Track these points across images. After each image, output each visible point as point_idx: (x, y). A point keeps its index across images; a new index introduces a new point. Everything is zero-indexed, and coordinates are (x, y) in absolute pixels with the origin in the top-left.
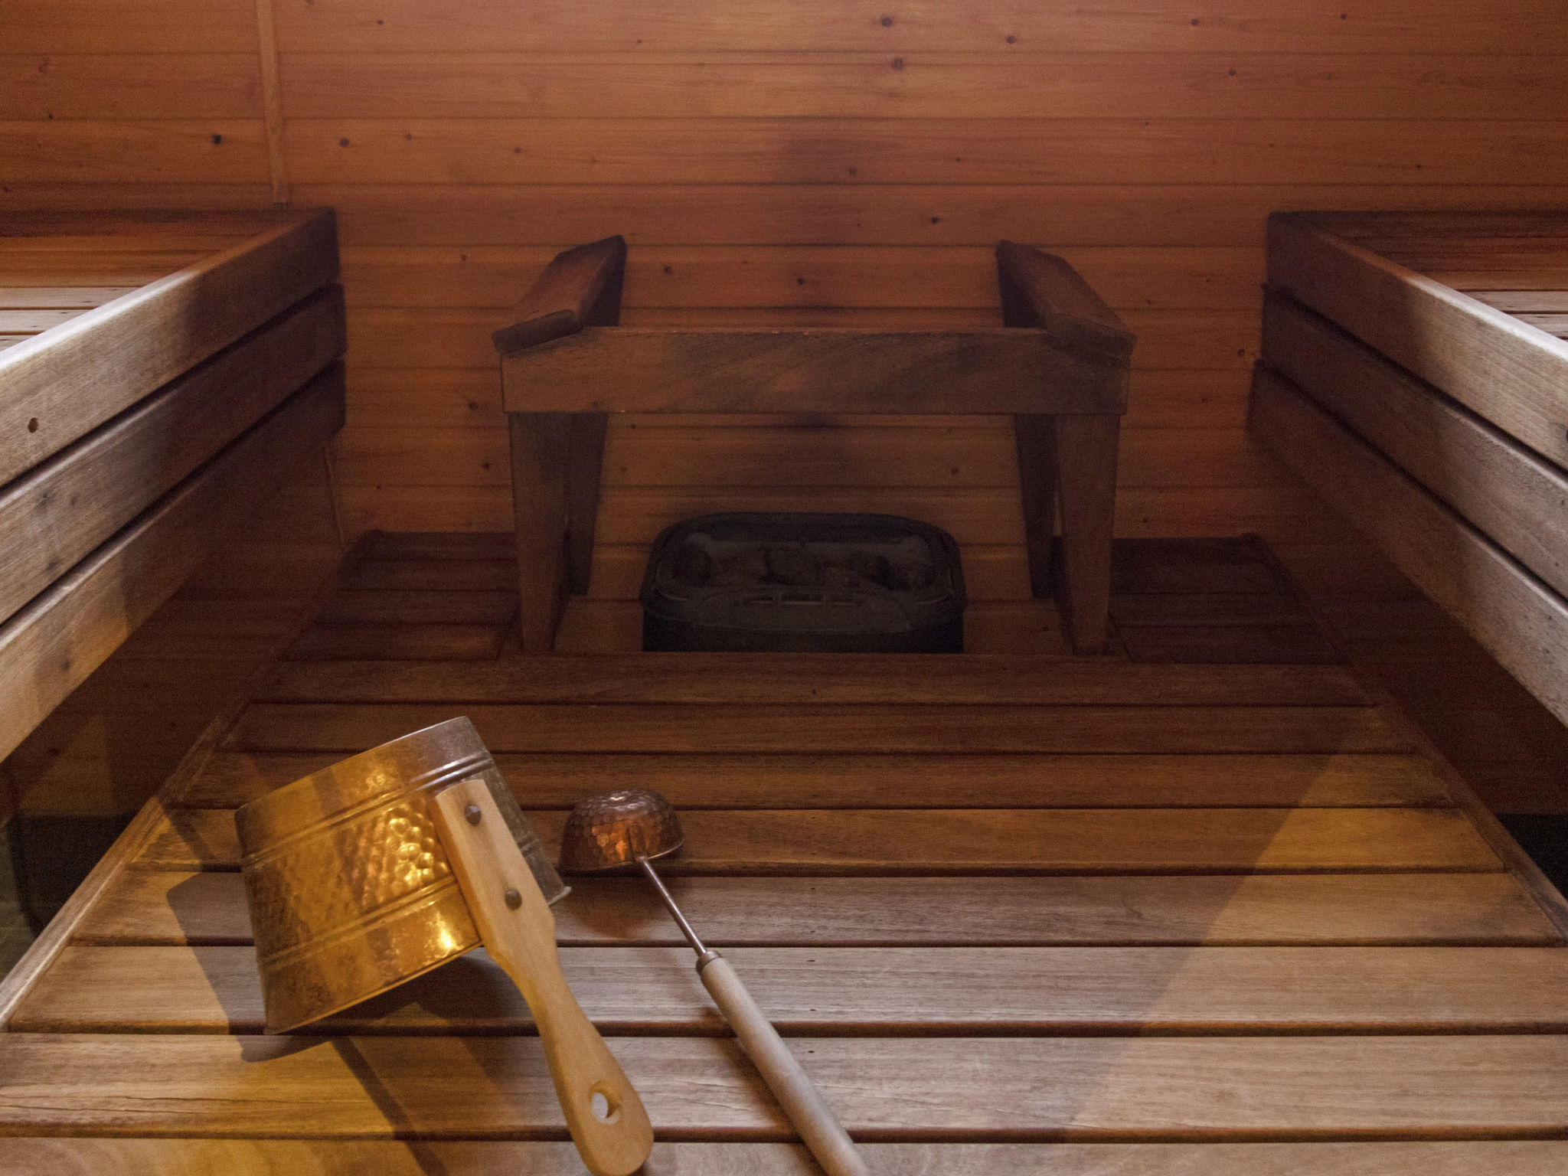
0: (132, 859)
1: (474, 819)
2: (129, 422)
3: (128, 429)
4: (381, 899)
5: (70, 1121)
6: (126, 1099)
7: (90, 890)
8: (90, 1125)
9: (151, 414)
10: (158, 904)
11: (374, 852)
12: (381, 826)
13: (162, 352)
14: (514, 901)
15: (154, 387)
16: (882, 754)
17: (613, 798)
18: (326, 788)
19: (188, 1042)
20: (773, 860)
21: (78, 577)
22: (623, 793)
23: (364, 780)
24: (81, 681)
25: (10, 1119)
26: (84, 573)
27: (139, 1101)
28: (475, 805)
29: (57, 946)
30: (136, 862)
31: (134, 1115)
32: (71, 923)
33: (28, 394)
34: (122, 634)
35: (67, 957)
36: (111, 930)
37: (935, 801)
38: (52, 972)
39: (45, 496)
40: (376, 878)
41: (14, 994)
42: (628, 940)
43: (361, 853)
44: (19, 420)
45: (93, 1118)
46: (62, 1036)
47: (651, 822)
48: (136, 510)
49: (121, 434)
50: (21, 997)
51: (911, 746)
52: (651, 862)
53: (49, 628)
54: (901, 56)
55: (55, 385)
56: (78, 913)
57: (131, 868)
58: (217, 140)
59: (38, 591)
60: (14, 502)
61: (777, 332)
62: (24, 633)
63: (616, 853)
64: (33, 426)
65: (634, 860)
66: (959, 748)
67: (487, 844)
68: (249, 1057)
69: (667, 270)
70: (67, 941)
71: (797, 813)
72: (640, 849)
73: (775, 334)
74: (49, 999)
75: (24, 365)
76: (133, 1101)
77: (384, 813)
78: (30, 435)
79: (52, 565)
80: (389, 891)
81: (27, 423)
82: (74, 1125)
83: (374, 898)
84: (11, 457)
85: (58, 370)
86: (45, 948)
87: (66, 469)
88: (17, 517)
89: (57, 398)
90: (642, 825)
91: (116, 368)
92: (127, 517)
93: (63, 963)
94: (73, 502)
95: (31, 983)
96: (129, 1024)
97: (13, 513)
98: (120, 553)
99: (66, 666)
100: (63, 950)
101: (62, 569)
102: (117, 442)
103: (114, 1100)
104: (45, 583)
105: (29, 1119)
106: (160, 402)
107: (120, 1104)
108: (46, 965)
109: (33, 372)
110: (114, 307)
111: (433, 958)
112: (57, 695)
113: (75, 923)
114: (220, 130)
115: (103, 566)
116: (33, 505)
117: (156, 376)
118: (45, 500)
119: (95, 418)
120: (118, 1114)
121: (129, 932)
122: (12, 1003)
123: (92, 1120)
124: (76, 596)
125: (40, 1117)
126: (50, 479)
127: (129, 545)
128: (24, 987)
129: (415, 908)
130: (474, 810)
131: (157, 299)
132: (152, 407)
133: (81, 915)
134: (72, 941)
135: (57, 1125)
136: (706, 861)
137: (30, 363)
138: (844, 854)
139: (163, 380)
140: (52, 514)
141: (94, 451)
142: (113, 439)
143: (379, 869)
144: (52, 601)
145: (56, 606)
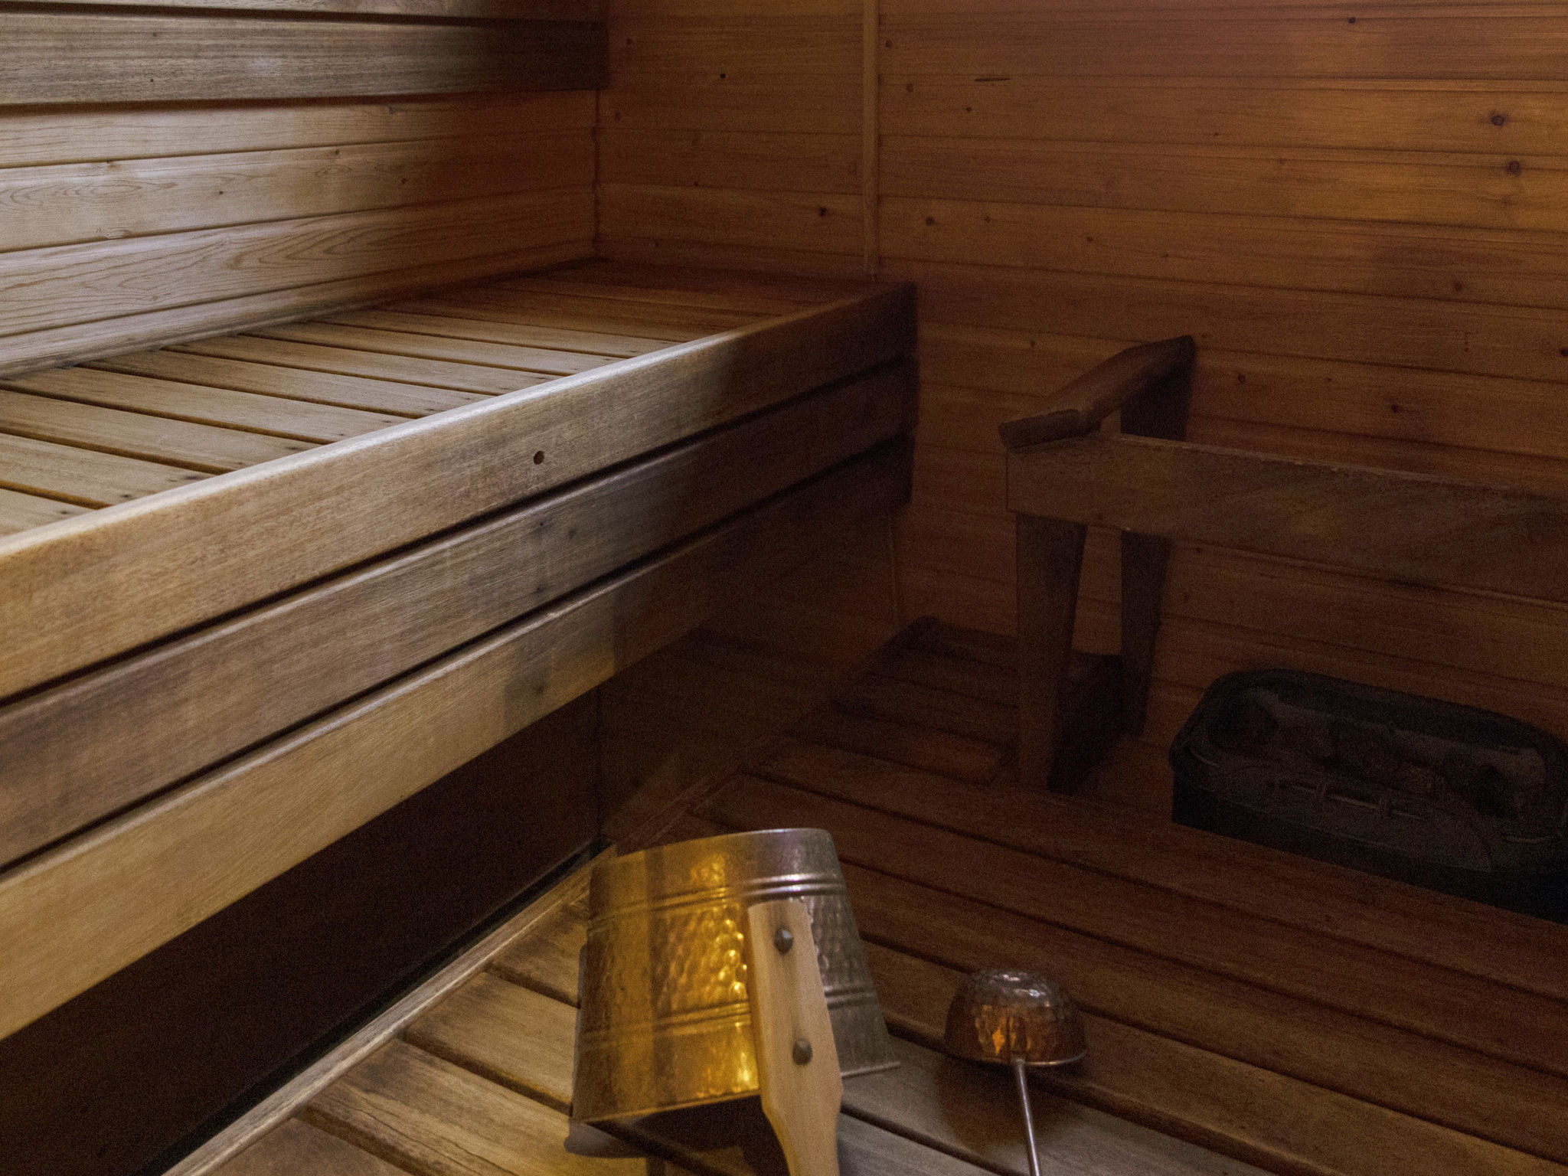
0: (571, 902)
1: (783, 947)
2: (644, 467)
3: (641, 474)
4: (675, 1006)
5: (403, 1150)
6: (453, 1146)
7: (524, 921)
8: (417, 1161)
9: (669, 462)
10: (570, 956)
11: (680, 951)
12: (692, 926)
13: (689, 405)
14: (802, 1056)
15: (676, 437)
16: (1388, 1025)
17: (1006, 976)
18: (656, 866)
19: (530, 1108)
20: (1190, 1118)
21: (567, 606)
22: (1020, 974)
23: (688, 870)
24: (555, 708)
25: (361, 1127)
26: (572, 604)
27: (464, 1154)
28: (789, 931)
29: (473, 968)
30: (573, 906)
31: (452, 1165)
32: (494, 949)
33: (538, 429)
34: (607, 671)
35: (477, 982)
36: (522, 968)
37: (1434, 1111)
38: (459, 992)
39: (542, 524)
40: (675, 981)
41: (422, 1002)
42: (983, 1158)
43: (668, 948)
44: (525, 451)
45: (420, 1154)
46: (437, 1060)
47: (1038, 1019)
48: (640, 551)
49: (631, 477)
50: (425, 1007)
51: (1428, 1025)
52: (1026, 1069)
53: (527, 650)
54: (1518, 158)
55: (567, 424)
56: (503, 941)
57: (565, 909)
58: (823, 212)
59: (521, 612)
60: (508, 525)
61: (1300, 464)
62: (498, 649)
63: (991, 1044)
64: (539, 458)
65: (1009, 1059)
66: (1495, 1048)
67: (789, 978)
68: (571, 1146)
69: (1241, 378)
70: (484, 967)
71: (1245, 1068)
72: (1019, 1048)
73: (1299, 466)
74: (445, 1019)
75: (539, 402)
76: (458, 1151)
77: (699, 912)
78: (534, 466)
79: (539, 590)
80: (684, 999)
81: (533, 455)
82: (405, 1155)
83: (669, 1004)
84: (511, 483)
85: (573, 410)
86: (464, 966)
87: (568, 502)
88: (510, 539)
89: (568, 435)
90: (1027, 1020)
91: (635, 415)
92: (628, 557)
93: (472, 987)
94: (572, 533)
95: (438, 997)
96: (493, 1069)
97: (507, 535)
98: (613, 591)
99: (540, 690)
100: (477, 974)
101: (551, 596)
102: (628, 484)
103: (445, 1143)
104: (530, 606)
105: (375, 1133)
106: (682, 452)
107: (449, 1149)
108: (456, 984)
109: (547, 409)
110: (644, 359)
111: (707, 1092)
112: (528, 714)
113: (498, 949)
114: (827, 203)
115: (594, 600)
116: (528, 531)
117: (679, 427)
118: (541, 528)
119: (605, 459)
120: (441, 1159)
121: (536, 975)
122: (415, 1011)
123: (419, 1156)
124: (560, 624)
125: (385, 1135)
126: (550, 509)
127: (627, 585)
128: (431, 999)
129: (704, 1028)
130: (786, 935)
131: (691, 355)
132: (670, 456)
133: (504, 944)
134: (488, 967)
135: (393, 1149)
136: (1110, 1091)
137: (545, 402)
138: (1283, 1142)
139: (686, 432)
140: (547, 541)
141: (600, 489)
142: (623, 481)
143: (681, 972)
144: (535, 625)
145: (536, 629)
